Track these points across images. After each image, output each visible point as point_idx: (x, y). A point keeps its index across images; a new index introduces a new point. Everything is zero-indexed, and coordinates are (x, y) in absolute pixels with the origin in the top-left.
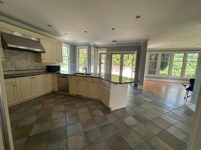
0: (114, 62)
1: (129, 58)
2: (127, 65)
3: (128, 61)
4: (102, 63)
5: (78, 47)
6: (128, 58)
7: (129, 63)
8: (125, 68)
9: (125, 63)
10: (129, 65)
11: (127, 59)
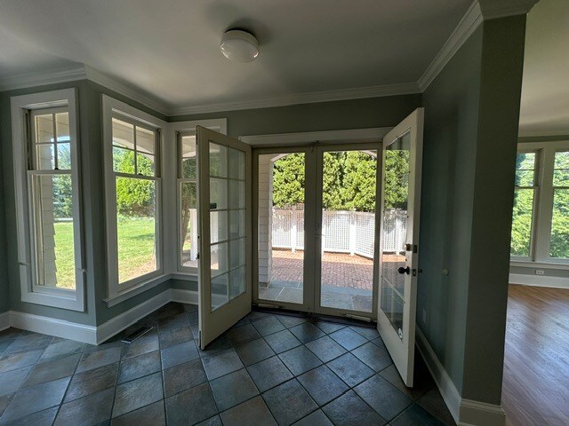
0: (290, 193)
1: (344, 181)
2: (337, 203)
3: (342, 190)
4: (214, 206)
5: (18, 105)
6: (341, 178)
7: (344, 197)
8: (330, 217)
9: (330, 198)
10: (347, 205)
11: (338, 182)
